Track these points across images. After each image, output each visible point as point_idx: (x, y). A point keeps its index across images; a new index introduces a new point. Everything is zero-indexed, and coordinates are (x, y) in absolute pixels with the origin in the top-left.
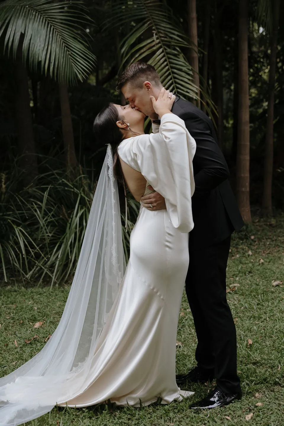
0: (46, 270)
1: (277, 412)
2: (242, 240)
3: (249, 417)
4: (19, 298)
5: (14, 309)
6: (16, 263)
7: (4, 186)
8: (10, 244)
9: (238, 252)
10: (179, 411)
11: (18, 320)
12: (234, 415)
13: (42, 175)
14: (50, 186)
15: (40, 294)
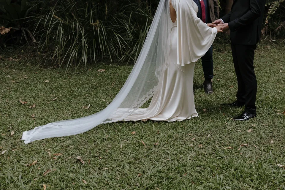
0: (130, 57)
1: (263, 129)
2: (227, 43)
3: (250, 131)
4: (118, 71)
5: (117, 76)
6: (115, 52)
7: (107, 11)
8: (111, 43)
9: (226, 50)
10: (215, 127)
11: (121, 82)
12: (242, 130)
13: (126, 6)
14: (132, 12)
15: (128, 69)
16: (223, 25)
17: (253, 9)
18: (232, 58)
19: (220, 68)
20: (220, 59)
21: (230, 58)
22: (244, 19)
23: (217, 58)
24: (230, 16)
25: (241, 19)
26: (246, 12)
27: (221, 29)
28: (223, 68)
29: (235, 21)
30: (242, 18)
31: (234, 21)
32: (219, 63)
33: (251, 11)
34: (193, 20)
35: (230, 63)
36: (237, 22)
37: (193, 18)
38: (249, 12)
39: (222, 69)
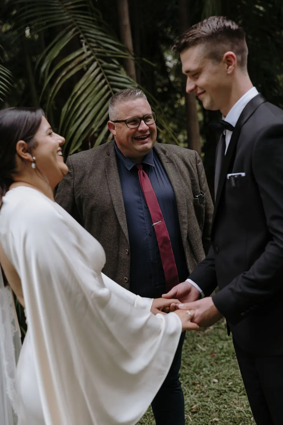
16: (198, 307)
17: (277, 235)
18: (232, 346)
19: (206, 383)
20: (202, 351)
21: (226, 345)
22: (260, 277)
23: (192, 350)
24: (213, 265)
25: (252, 277)
26: (260, 249)
27: (192, 319)
28: (214, 383)
29: (231, 286)
30: (253, 273)
31: (231, 289)
32: (200, 367)
33: (276, 245)
34: (84, 299)
35: (229, 361)
36: (239, 290)
37: (81, 291)
38: (270, 249)
39: (212, 386)
